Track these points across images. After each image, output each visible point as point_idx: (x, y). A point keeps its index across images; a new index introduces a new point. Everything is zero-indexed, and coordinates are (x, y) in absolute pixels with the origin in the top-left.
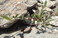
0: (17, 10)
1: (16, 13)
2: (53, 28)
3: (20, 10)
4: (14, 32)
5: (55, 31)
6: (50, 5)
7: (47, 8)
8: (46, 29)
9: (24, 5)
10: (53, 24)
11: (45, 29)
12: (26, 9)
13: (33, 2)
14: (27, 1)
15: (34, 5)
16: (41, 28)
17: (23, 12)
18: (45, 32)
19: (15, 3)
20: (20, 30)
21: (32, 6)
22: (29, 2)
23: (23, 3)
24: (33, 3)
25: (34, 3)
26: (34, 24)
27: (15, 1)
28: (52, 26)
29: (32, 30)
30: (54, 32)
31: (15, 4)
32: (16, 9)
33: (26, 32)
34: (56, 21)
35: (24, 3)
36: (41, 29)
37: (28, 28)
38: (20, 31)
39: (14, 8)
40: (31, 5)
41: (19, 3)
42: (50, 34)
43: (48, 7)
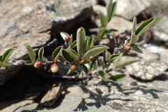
0: (17, 36)
1: (15, 44)
2: (132, 89)
3: (27, 32)
4: (9, 105)
5: (135, 100)
6: (133, 11)
7: (124, 21)
8: (112, 92)
9: (41, 18)
10: (137, 72)
11: (110, 91)
12: (48, 30)
13: (75, 5)
14: (57, 2)
15: (78, 13)
16: (97, 89)
17: (36, 42)
18: (104, 104)
19: (15, 10)
20: (31, 98)
21: (72, 16)
22: (64, 6)
23: (40, 9)
24: (75, 8)
25: (80, 7)
26: (74, 77)
27: (16, 6)
28: (135, 81)
29: (67, 96)
30: (130, 104)
31: (13, 15)
32: (14, 32)
33: (46, 104)
34: (145, 64)
35: (44, 10)
36: (95, 92)
37: (54, 89)
38: (31, 102)
39: (10, 29)
40: (71, 13)
41: (27, 10)
42: (118, 109)
43: (126, 17)
